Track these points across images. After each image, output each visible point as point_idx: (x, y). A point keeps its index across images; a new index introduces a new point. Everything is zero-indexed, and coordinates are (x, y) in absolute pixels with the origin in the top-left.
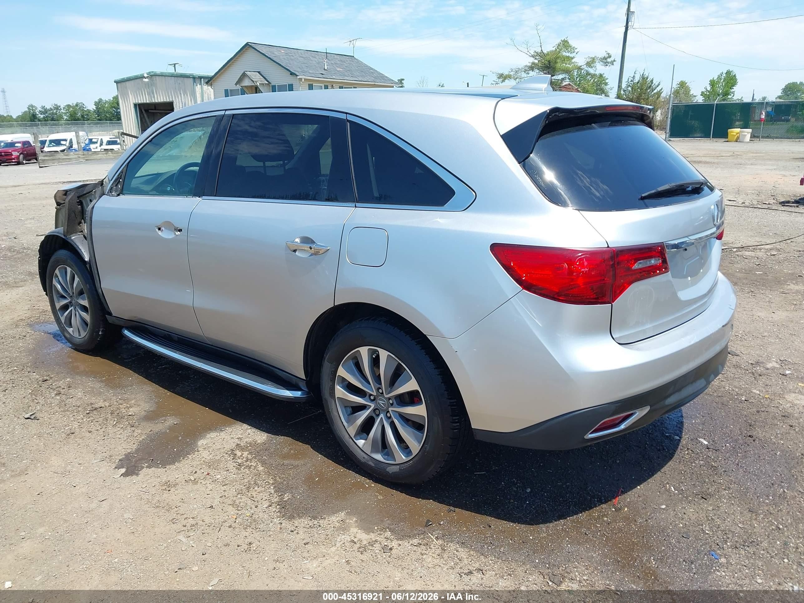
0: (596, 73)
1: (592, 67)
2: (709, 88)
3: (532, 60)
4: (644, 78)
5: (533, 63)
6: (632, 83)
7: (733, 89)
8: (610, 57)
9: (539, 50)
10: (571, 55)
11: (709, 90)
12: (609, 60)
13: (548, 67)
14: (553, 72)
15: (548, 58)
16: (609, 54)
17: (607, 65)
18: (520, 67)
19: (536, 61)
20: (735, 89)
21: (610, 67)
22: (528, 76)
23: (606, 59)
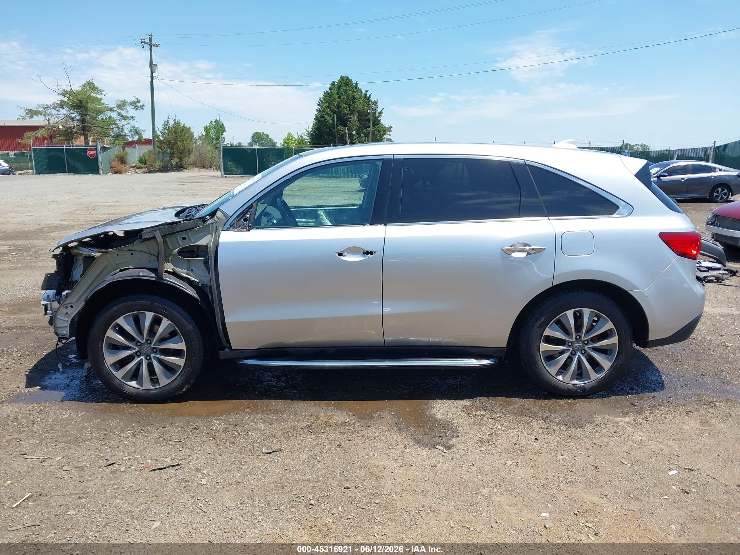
0: (127, 115)
1: (123, 110)
2: (204, 134)
3: (61, 98)
4: (177, 124)
5: (62, 101)
6: (167, 126)
7: (223, 135)
8: (139, 102)
9: (68, 89)
10: (99, 97)
11: (205, 135)
12: (138, 104)
13: (79, 106)
14: (86, 112)
15: (80, 98)
16: (138, 99)
17: (137, 109)
18: (49, 104)
19: (66, 99)
20: (225, 135)
21: (140, 111)
22: (59, 113)
23: (135, 104)
